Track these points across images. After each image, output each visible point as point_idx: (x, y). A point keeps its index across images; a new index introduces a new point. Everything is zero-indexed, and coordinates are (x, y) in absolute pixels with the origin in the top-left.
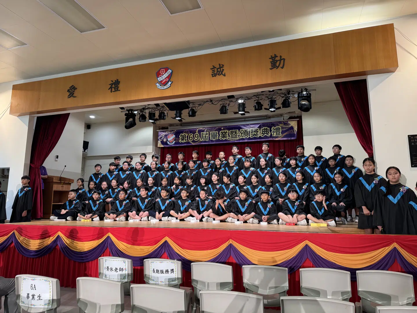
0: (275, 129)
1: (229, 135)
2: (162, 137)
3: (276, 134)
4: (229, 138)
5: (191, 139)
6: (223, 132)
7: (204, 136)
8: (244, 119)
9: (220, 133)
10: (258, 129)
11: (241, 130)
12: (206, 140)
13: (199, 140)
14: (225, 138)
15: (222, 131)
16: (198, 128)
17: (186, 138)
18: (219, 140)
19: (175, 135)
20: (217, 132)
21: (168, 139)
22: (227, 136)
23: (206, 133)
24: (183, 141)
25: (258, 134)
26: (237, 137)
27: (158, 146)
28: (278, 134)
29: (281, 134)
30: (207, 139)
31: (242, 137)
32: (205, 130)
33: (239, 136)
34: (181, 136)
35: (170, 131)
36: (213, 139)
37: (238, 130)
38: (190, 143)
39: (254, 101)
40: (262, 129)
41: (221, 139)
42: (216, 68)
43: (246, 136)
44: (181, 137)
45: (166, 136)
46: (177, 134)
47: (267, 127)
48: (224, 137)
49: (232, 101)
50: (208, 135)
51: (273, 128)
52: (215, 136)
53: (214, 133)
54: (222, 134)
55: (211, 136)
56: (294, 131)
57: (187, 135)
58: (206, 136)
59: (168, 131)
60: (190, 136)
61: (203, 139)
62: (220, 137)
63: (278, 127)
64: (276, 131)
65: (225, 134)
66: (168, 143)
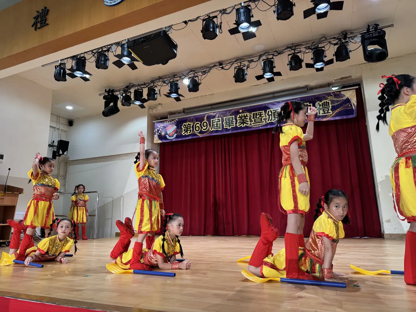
0: (320, 105)
1: (250, 119)
2: (159, 130)
3: (323, 112)
4: (251, 124)
5: (197, 129)
6: (242, 115)
7: (215, 123)
8: (272, 96)
9: (237, 117)
11: (268, 110)
12: (219, 129)
13: (209, 129)
14: (245, 124)
15: (240, 115)
16: (206, 114)
17: (190, 128)
18: (236, 128)
19: (176, 125)
20: (234, 116)
21: (168, 132)
22: (248, 122)
23: (218, 120)
24: (187, 133)
26: (263, 121)
27: (154, 142)
28: (326, 112)
29: (331, 112)
31: (270, 121)
32: (216, 115)
33: (265, 119)
34: (185, 126)
35: (170, 121)
36: (228, 127)
37: (263, 111)
38: (197, 135)
39: (289, 55)
41: (239, 127)
44: (184, 128)
45: (164, 127)
46: (179, 124)
47: (308, 103)
48: (243, 123)
49: (252, 61)
50: (221, 122)
51: (318, 103)
52: (231, 122)
53: (229, 119)
54: (240, 119)
55: (225, 123)
56: (351, 105)
57: (192, 125)
58: (218, 124)
59: (167, 120)
60: (197, 126)
61: (214, 128)
62: (238, 123)
63: (326, 101)
64: (322, 108)
65: (245, 118)
66: (167, 137)
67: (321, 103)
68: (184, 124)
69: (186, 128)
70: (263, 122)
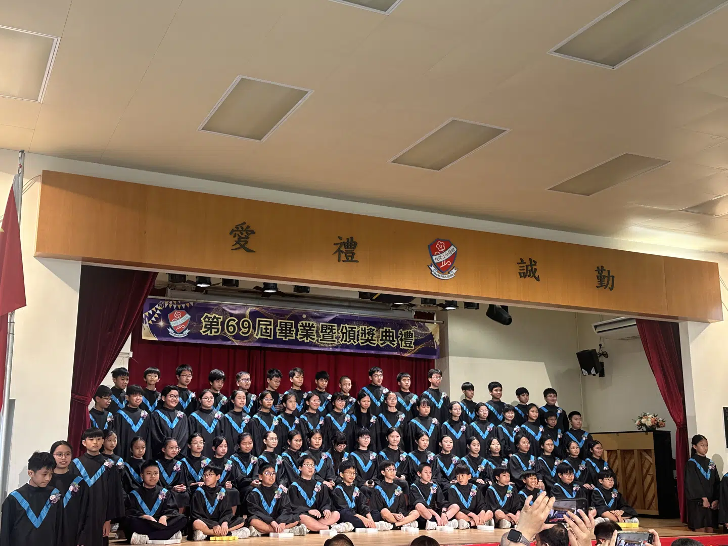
0: (402, 335)
1: (317, 332)
2: (153, 316)
3: (405, 345)
4: (317, 340)
5: (231, 329)
6: (306, 323)
7: (263, 327)
8: (347, 304)
9: (299, 325)
10: (374, 330)
11: (342, 325)
12: (269, 338)
14: (309, 338)
15: (304, 322)
16: (249, 307)
17: (218, 325)
18: (295, 342)
19: (189, 314)
20: (293, 322)
21: (171, 323)
22: (314, 336)
23: (268, 321)
24: (211, 333)
25: (375, 340)
26: (334, 339)
27: (143, 337)
28: (408, 345)
29: (413, 346)
30: (271, 337)
31: (343, 342)
33: (338, 338)
34: (207, 320)
35: (177, 303)
36: (284, 338)
37: (336, 325)
38: (229, 340)
40: (381, 330)
41: (300, 340)
42: (525, 263)
43: (352, 342)
44: (205, 321)
45: (164, 312)
46: (196, 311)
47: (390, 329)
48: (307, 336)
50: (272, 327)
51: (401, 331)
52: (288, 330)
53: (286, 325)
54: (303, 328)
55: (279, 330)
56: (434, 344)
57: (222, 320)
58: (268, 329)
59: (171, 300)
60: (230, 324)
61: (262, 335)
62: (299, 334)
63: (410, 332)
64: (404, 339)
65: (310, 330)
66: (169, 332)
67: (404, 331)
68: (207, 316)
69: (209, 323)
70: (335, 341)
